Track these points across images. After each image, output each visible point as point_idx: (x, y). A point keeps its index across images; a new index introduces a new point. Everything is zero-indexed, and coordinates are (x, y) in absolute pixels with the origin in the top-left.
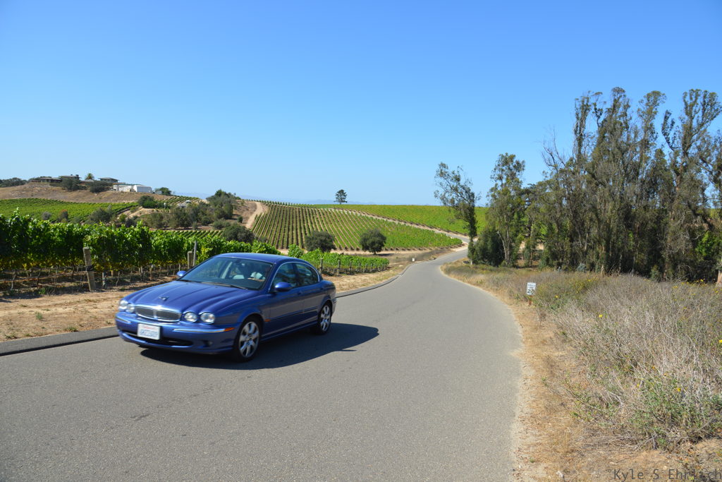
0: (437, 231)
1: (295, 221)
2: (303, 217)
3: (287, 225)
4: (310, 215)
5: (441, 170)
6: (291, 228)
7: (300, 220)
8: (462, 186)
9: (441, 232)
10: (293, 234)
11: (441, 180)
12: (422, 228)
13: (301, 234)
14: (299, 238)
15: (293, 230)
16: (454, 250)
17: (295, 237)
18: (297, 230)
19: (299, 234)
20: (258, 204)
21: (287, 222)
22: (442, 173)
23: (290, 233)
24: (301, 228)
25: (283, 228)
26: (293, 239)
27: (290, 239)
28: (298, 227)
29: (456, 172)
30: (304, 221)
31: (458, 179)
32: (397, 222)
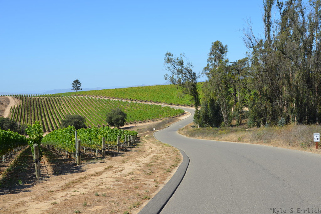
0: (162, 105)
1: (45, 109)
2: (51, 105)
3: (39, 113)
4: (56, 103)
5: (168, 58)
6: (43, 115)
7: (49, 108)
8: (185, 69)
9: (166, 105)
10: (46, 119)
11: (169, 65)
12: (150, 104)
13: (53, 119)
14: (53, 123)
15: (45, 117)
16: (180, 118)
17: (48, 122)
18: (48, 116)
19: (51, 118)
20: (10, 98)
21: (39, 110)
22: (169, 60)
23: (43, 119)
24: (52, 114)
25: (36, 116)
26: (47, 124)
27: (45, 124)
28: (49, 114)
29: (179, 59)
30: (52, 108)
31: (181, 63)
32: (129, 101)
